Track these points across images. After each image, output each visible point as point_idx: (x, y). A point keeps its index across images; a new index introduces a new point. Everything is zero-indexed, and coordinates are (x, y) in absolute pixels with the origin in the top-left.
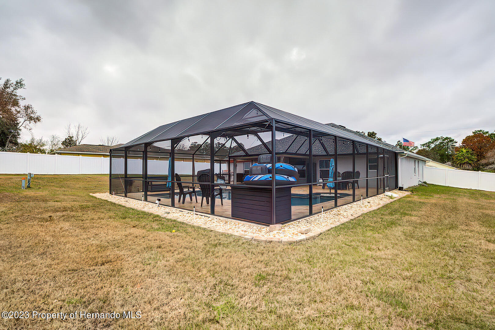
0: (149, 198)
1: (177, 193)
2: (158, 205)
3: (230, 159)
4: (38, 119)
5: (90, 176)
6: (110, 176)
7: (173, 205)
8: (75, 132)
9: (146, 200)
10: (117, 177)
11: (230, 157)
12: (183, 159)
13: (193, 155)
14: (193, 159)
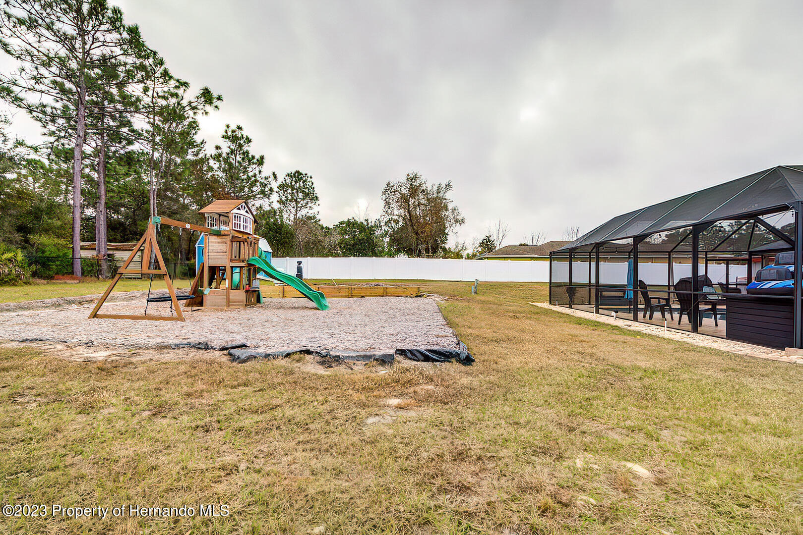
0: (601, 311)
1: (641, 310)
2: (614, 318)
3: (753, 257)
4: (462, 221)
5: (522, 284)
6: (550, 284)
7: (635, 319)
8: (495, 230)
9: (597, 312)
10: (559, 285)
11: (751, 254)
12: (652, 260)
13: (670, 253)
14: (669, 258)
